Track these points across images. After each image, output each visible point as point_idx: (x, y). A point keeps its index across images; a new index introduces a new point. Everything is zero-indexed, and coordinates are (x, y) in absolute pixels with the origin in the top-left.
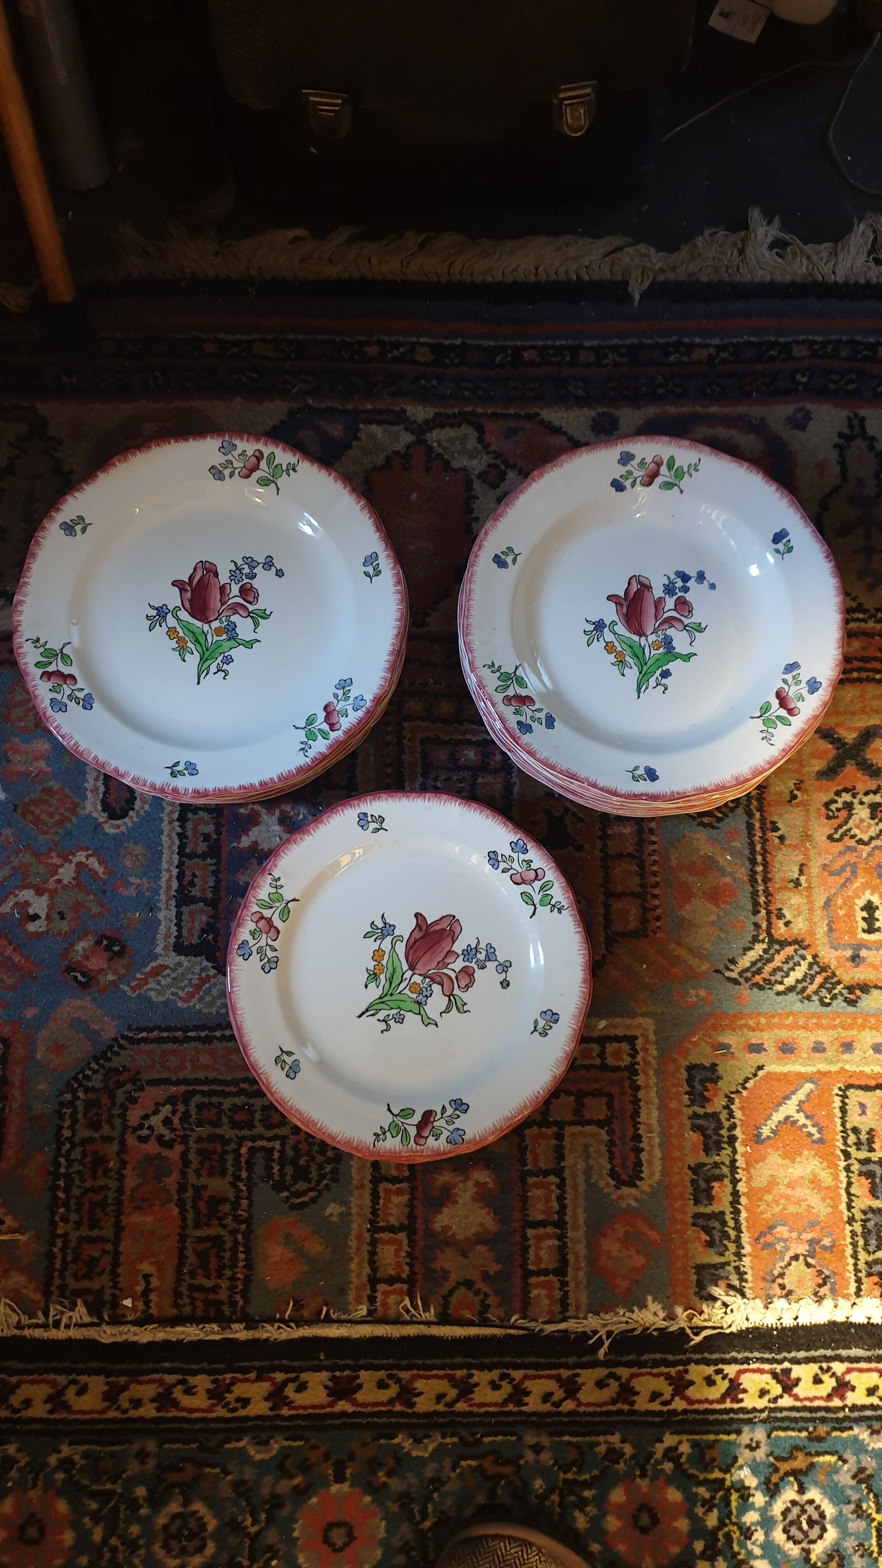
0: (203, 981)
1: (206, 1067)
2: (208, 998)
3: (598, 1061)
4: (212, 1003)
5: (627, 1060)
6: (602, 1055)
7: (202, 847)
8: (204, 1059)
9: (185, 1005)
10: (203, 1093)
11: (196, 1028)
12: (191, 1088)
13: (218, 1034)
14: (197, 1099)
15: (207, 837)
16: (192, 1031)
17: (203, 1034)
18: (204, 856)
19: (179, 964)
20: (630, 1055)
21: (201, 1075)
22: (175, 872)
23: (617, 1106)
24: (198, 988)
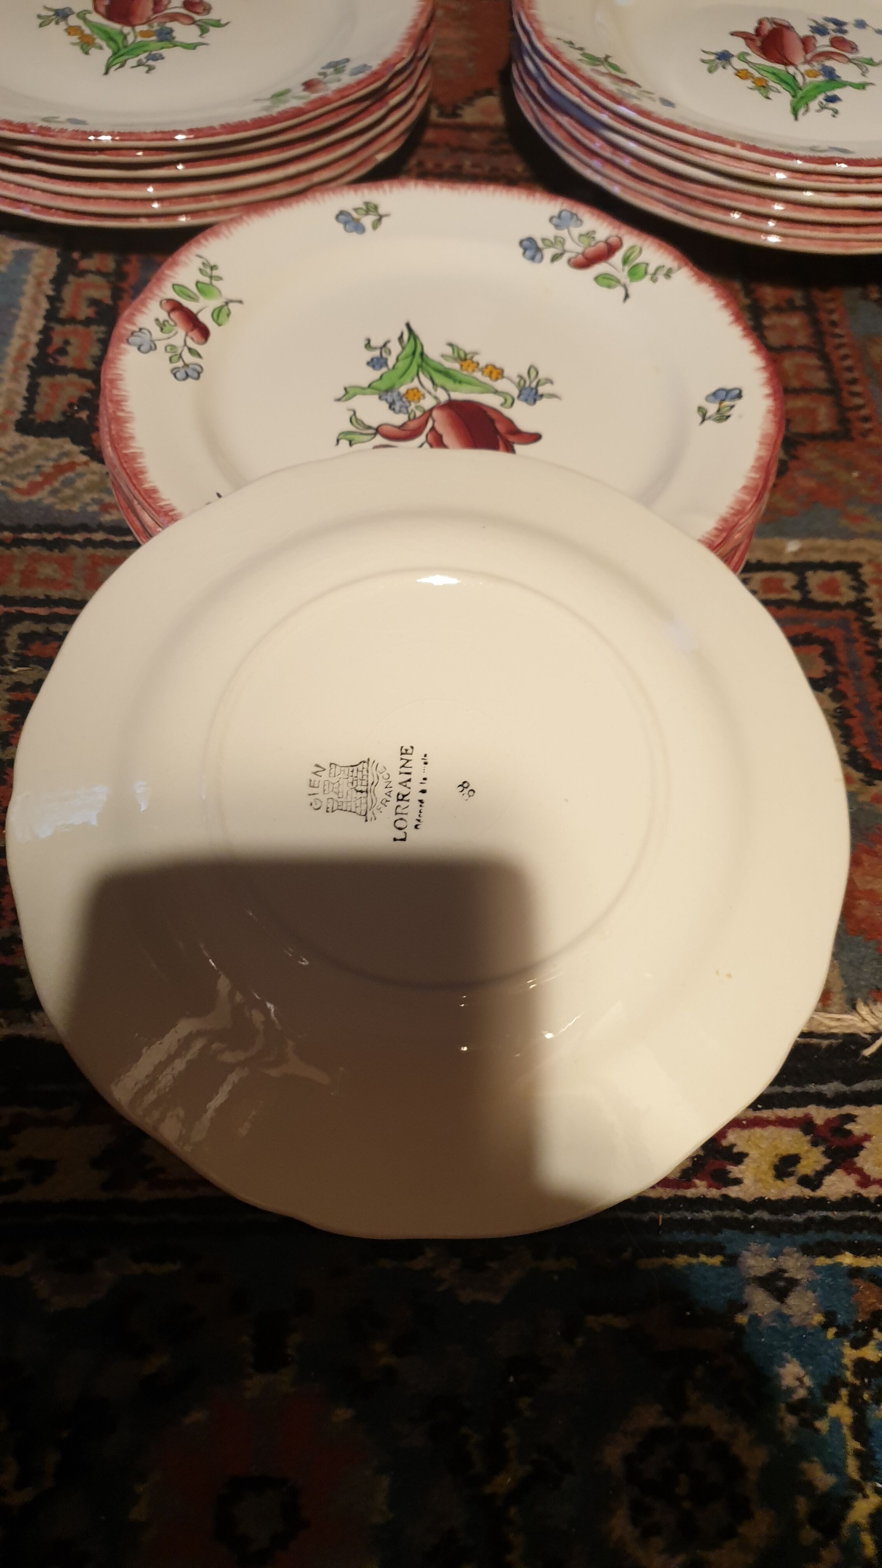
0: (60, 469)
1: (49, 582)
2: (68, 492)
3: (796, 596)
4: (74, 498)
5: (848, 596)
6: (801, 586)
7: (85, 312)
8: (47, 570)
9: (25, 499)
10: (36, 618)
11: (38, 529)
12: (13, 610)
13: (78, 537)
14: (25, 627)
15: (94, 302)
16: (31, 531)
17: (49, 537)
18: (87, 322)
19: (18, 448)
20: (854, 588)
21: (39, 592)
22: (35, 338)
23: (842, 656)
24: (48, 478)
